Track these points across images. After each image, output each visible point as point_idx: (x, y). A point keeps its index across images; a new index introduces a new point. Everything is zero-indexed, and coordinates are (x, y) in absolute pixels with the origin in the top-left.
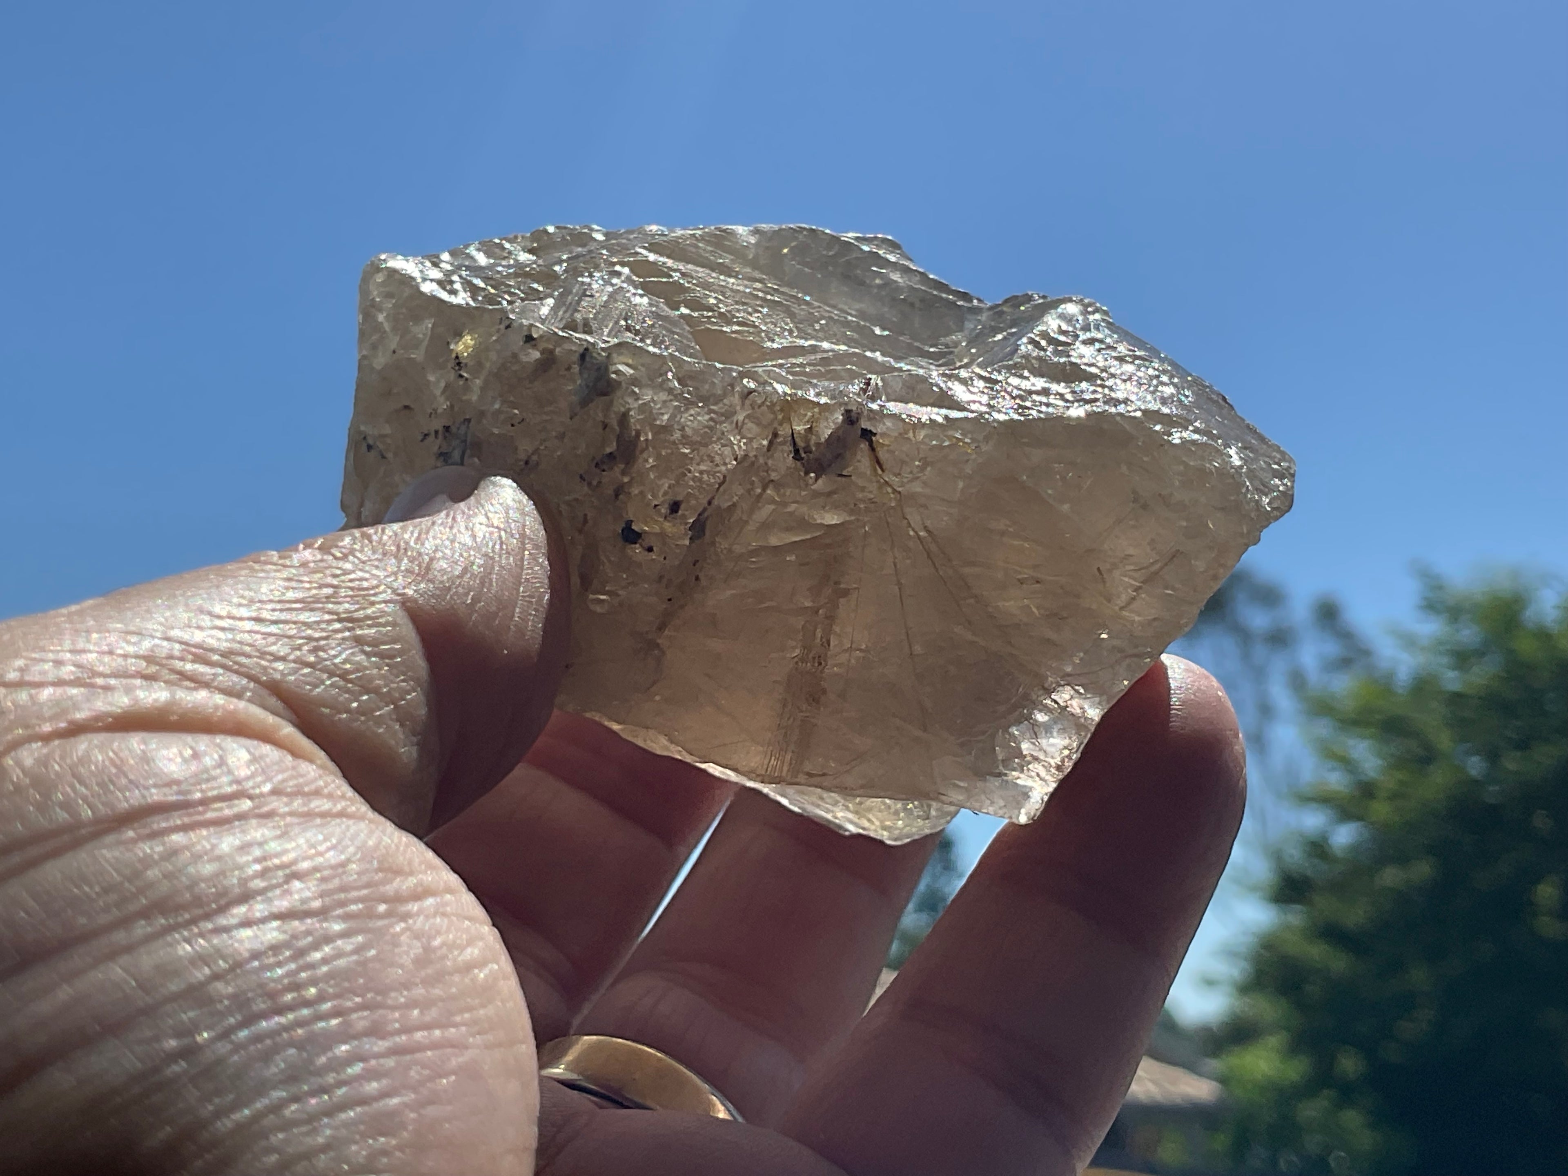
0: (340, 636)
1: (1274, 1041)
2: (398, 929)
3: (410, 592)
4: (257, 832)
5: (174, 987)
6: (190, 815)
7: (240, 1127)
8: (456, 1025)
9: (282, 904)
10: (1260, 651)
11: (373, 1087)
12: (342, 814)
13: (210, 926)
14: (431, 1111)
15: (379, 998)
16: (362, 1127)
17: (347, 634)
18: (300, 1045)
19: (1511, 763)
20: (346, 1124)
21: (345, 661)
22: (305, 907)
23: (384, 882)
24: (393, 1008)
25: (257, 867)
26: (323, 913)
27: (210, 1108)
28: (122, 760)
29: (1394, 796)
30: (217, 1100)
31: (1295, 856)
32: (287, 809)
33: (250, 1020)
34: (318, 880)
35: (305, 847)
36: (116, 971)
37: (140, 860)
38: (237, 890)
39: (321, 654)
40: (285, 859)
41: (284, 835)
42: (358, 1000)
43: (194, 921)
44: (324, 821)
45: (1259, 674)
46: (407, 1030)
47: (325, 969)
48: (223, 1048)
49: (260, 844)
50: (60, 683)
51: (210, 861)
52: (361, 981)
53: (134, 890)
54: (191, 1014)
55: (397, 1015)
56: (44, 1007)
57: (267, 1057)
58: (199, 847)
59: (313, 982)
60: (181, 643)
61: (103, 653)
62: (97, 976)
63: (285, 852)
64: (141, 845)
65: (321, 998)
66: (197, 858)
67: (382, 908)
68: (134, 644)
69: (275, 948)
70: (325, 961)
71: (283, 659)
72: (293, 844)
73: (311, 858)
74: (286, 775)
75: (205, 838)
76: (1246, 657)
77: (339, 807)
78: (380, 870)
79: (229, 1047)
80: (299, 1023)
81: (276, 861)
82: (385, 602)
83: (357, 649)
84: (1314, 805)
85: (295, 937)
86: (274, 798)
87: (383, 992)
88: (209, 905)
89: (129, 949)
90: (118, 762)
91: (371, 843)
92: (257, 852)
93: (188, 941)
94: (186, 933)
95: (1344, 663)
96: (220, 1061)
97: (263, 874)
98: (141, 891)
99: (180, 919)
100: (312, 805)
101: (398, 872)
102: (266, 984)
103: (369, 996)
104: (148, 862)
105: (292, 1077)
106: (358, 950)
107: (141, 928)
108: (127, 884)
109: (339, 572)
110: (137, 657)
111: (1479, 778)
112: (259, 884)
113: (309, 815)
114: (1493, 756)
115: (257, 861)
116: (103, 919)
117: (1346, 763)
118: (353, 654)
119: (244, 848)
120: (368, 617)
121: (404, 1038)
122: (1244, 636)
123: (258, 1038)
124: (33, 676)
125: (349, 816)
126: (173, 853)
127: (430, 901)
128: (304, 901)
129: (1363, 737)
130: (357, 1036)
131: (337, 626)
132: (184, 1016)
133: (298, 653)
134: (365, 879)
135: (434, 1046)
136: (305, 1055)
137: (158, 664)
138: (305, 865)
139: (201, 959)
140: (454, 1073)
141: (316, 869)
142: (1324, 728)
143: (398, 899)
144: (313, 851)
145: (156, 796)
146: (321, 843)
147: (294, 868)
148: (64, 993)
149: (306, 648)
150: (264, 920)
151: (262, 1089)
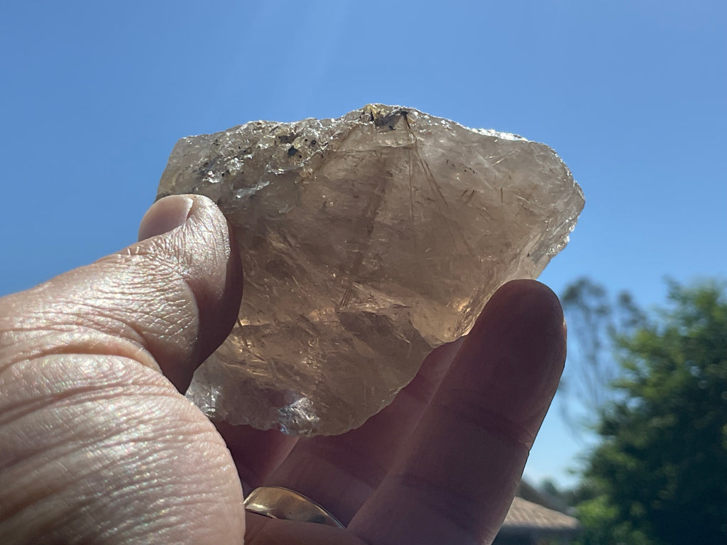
0: (159, 298)
1: (602, 499)
2: (188, 447)
3: (185, 273)
4: (124, 402)
5: (84, 472)
6: (94, 393)
7: (112, 536)
8: (213, 492)
9: (136, 435)
10: (594, 317)
11: (173, 519)
12: (164, 394)
13: (103, 444)
14: (201, 530)
15: (178, 479)
16: (168, 537)
17: (162, 297)
18: (141, 499)
19: (711, 369)
20: (161, 536)
21: (163, 310)
22: (146, 436)
23: (181, 426)
24: (184, 483)
25: (125, 418)
26: (154, 439)
27: (99, 527)
28: (65, 367)
29: (655, 385)
30: (102, 523)
31: (611, 413)
32: (139, 392)
33: (119, 487)
34: (152, 424)
35: (147, 409)
36: (59, 464)
37: (72, 414)
38: (115, 429)
39: (152, 307)
40: (137, 414)
41: (137, 403)
42: (169, 479)
43: (94, 443)
44: (155, 397)
45: (594, 328)
46: (190, 493)
47: (154, 465)
48: (106, 500)
49: (126, 408)
50: (39, 328)
51: (103, 415)
52: (171, 470)
53: (68, 427)
54: (92, 484)
55: (186, 487)
56: (26, 480)
57: (126, 505)
58: (98, 409)
59: (149, 470)
60: (91, 306)
61: (58, 313)
62: (50, 466)
63: (138, 411)
64: (72, 407)
65: (152, 478)
66: (97, 413)
67: (181, 437)
68: (71, 308)
69: (132, 455)
70: (154, 461)
71: (136, 311)
72: (141, 408)
73: (148, 414)
74: (139, 376)
75: (101, 404)
76: (587, 319)
77: (162, 391)
78: (180, 420)
79: (109, 499)
80: (141, 489)
81: (133, 415)
82: (176, 280)
83: (166, 304)
84: (619, 389)
85: (140, 450)
86: (132, 386)
87: (180, 476)
88: (102, 435)
89: (65, 454)
90: (64, 368)
91: (176, 407)
92: (125, 411)
93: (92, 451)
94: (91, 448)
95: (633, 323)
96: (105, 505)
97: (127, 422)
98: (72, 428)
99: (89, 442)
100: (150, 390)
101: (187, 421)
102: (127, 471)
103: (174, 477)
104: (75, 415)
105: (136, 514)
106: (170, 456)
107: (71, 446)
108: (65, 425)
109: (154, 267)
110: (73, 314)
111: (697, 376)
112: (125, 426)
113: (149, 394)
114: (703, 366)
115: (125, 415)
116: (54, 441)
117: (634, 369)
118: (165, 307)
119: (119, 409)
120: (170, 288)
121: (189, 497)
122: (586, 310)
123: (121, 496)
124: (27, 326)
125: (167, 395)
126: (86, 411)
127: (202, 435)
128: (145, 434)
130: (168, 496)
131: (158, 294)
132: (89, 486)
133: (142, 308)
134: (173, 424)
135: (202, 501)
136: (143, 504)
137: (82, 317)
138: (147, 417)
139: (98, 459)
140: (211, 513)
141: (150, 420)
142: (624, 354)
143: (188, 433)
144: (150, 411)
145: (79, 384)
146: (153, 407)
147: (141, 419)
148: (35, 474)
149: (145, 305)
150: (127, 442)
151: (122, 519)
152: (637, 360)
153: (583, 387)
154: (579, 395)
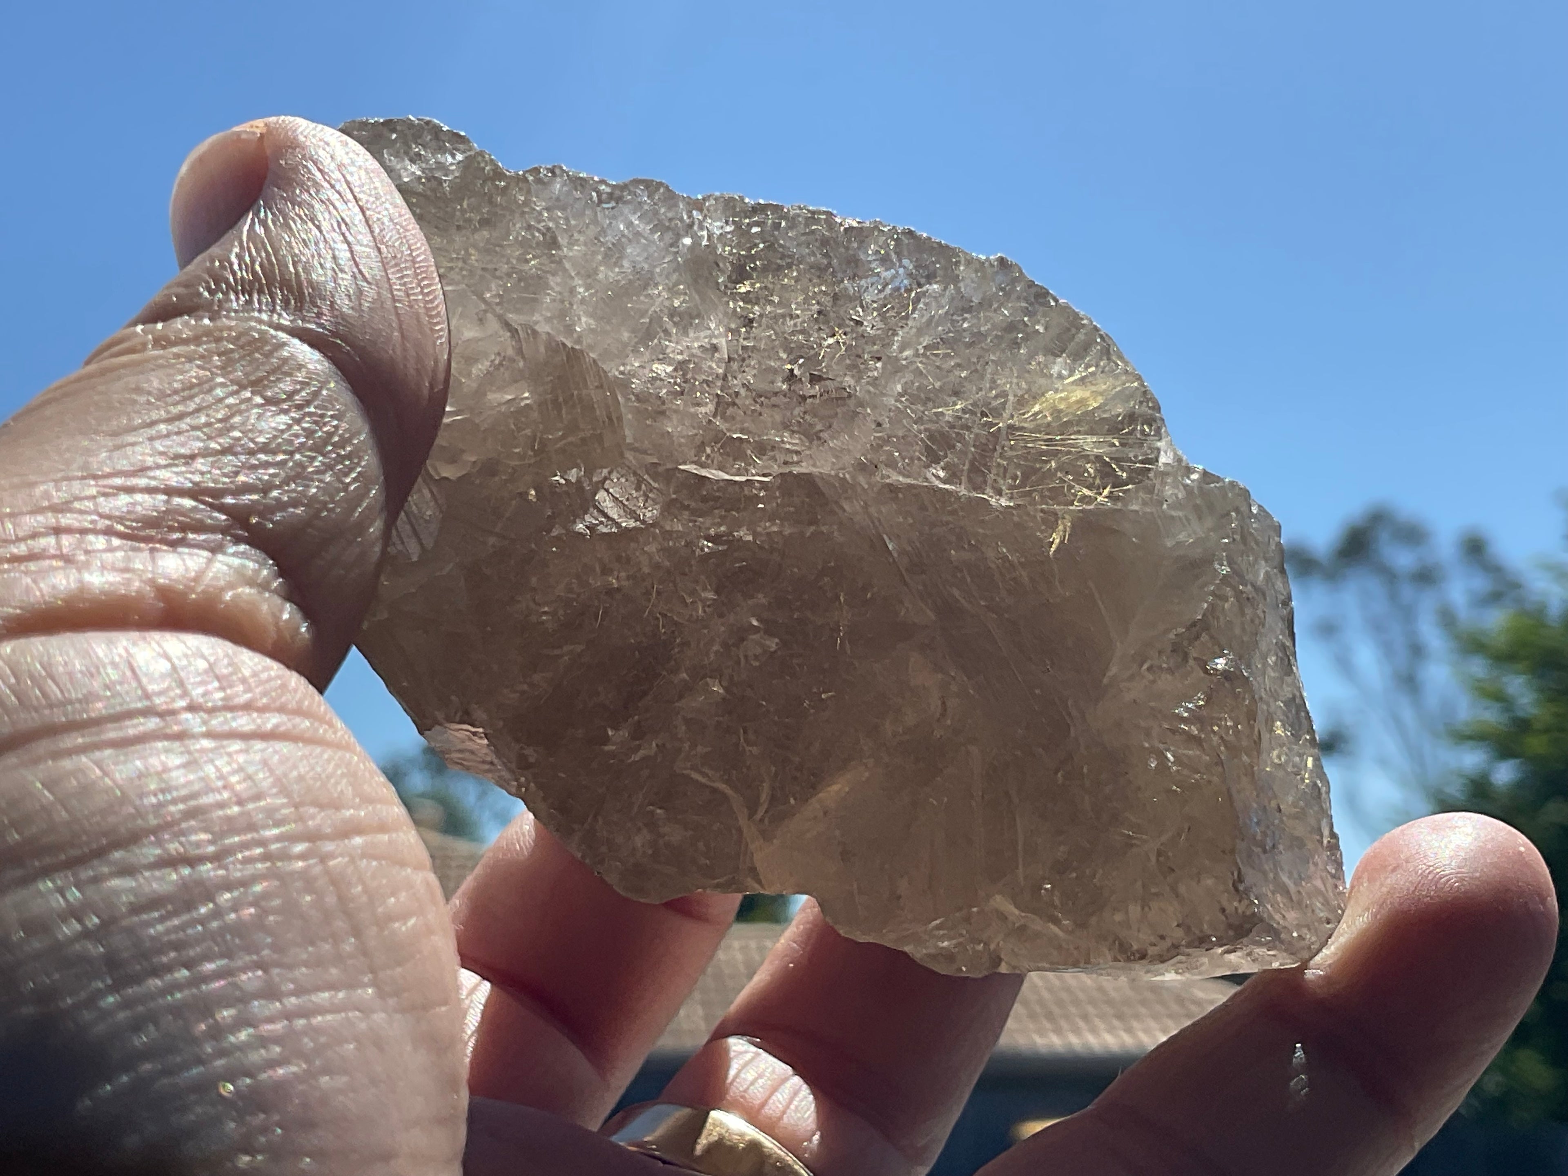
5: (38, 944)
10: (1407, 592)
29: (1549, 730)
45: (1408, 614)
54: (55, 975)
76: (1393, 597)
79: (94, 1015)
84: (1471, 743)
86: (187, 714)
93: (60, 891)
95: (1495, 598)
96: (85, 1029)
107: (11, 872)
117: (1500, 698)
122: (1389, 576)
123: (126, 1005)
129: (1518, 673)
132: (46, 979)
136: (180, 1023)
142: (1478, 667)
152: (1505, 679)
153: (1391, 746)
154: (1383, 762)
